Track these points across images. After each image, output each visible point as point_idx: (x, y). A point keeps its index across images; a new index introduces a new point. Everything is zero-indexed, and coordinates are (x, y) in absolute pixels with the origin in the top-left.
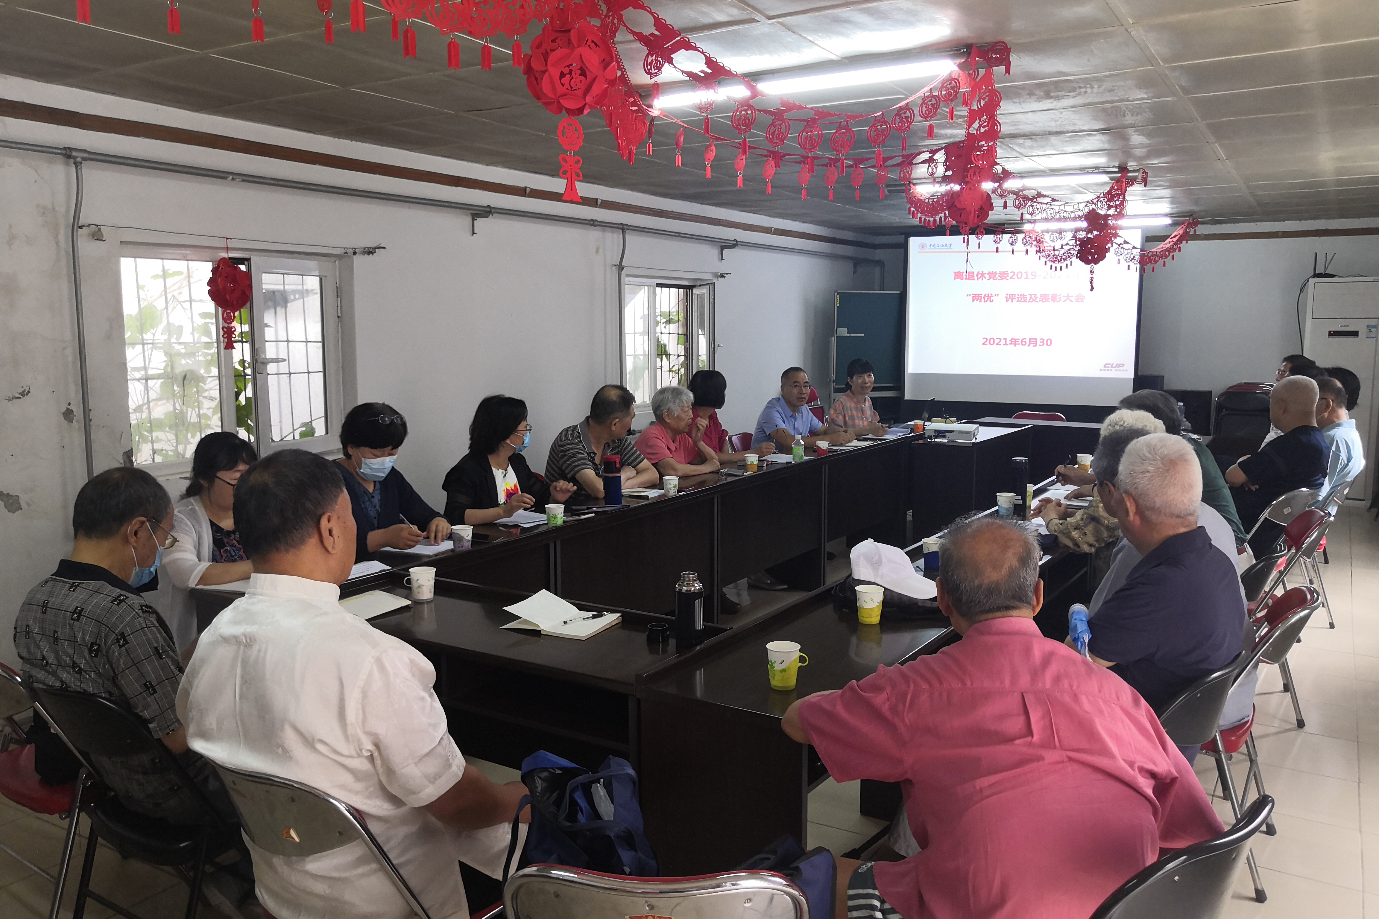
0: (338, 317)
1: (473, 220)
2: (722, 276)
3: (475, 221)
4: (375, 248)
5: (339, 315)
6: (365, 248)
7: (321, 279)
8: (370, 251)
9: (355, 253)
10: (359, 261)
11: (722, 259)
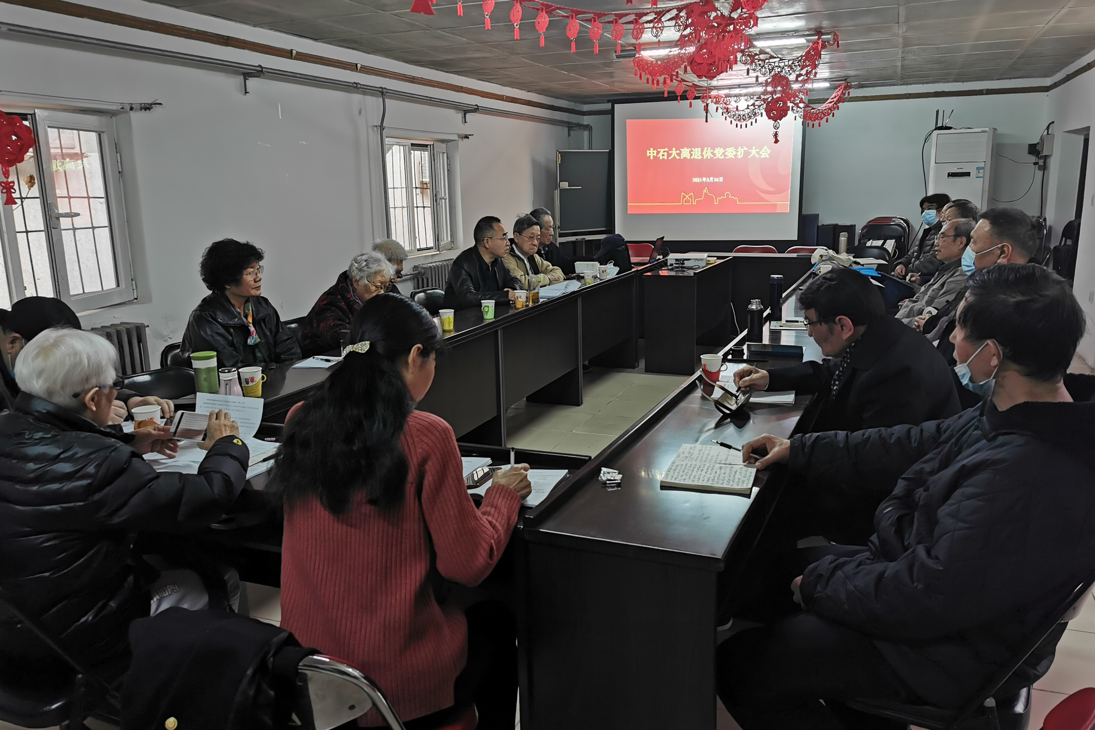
0: (119, 172)
1: (245, 80)
2: (467, 137)
3: (247, 81)
4: (151, 104)
5: (120, 170)
6: (141, 104)
7: (100, 135)
8: (147, 108)
9: (132, 109)
10: (136, 117)
11: (466, 122)
